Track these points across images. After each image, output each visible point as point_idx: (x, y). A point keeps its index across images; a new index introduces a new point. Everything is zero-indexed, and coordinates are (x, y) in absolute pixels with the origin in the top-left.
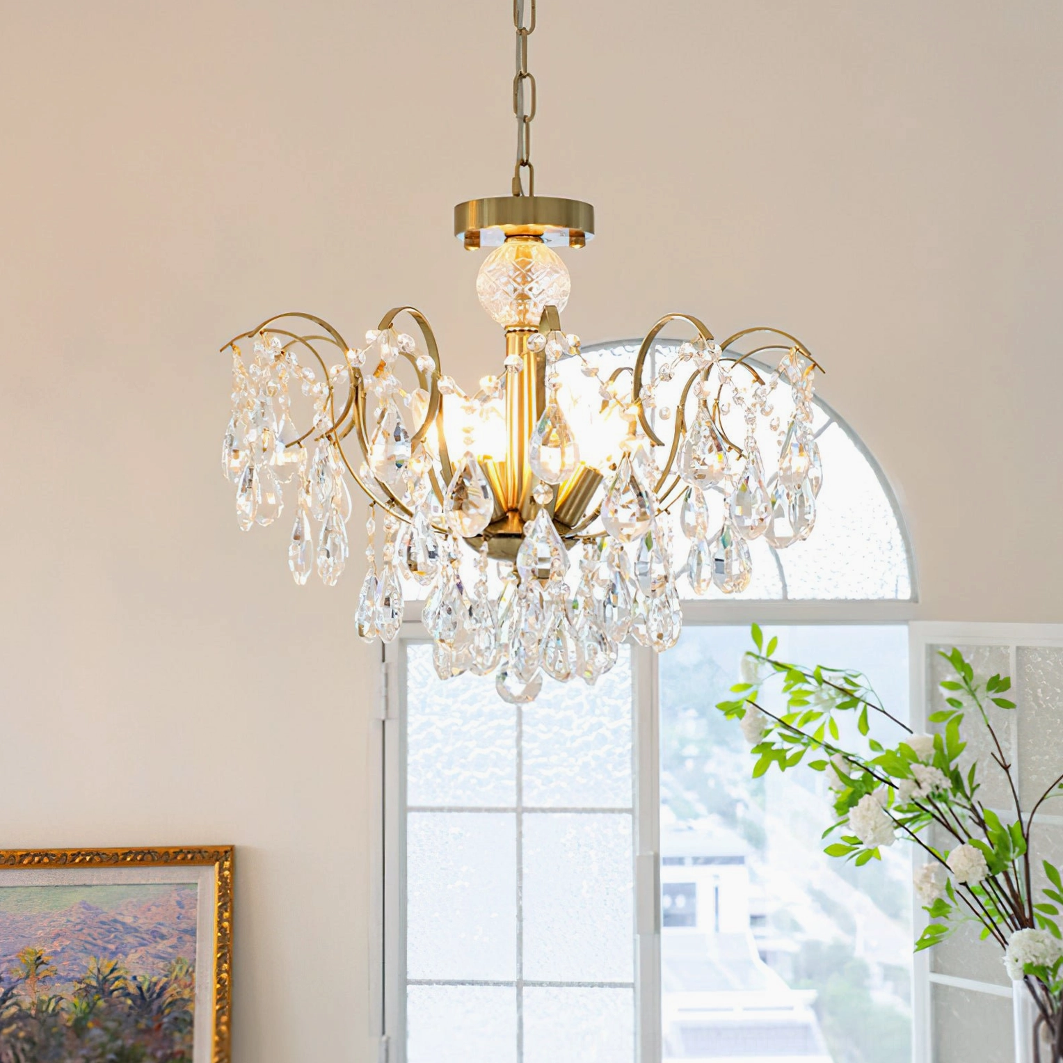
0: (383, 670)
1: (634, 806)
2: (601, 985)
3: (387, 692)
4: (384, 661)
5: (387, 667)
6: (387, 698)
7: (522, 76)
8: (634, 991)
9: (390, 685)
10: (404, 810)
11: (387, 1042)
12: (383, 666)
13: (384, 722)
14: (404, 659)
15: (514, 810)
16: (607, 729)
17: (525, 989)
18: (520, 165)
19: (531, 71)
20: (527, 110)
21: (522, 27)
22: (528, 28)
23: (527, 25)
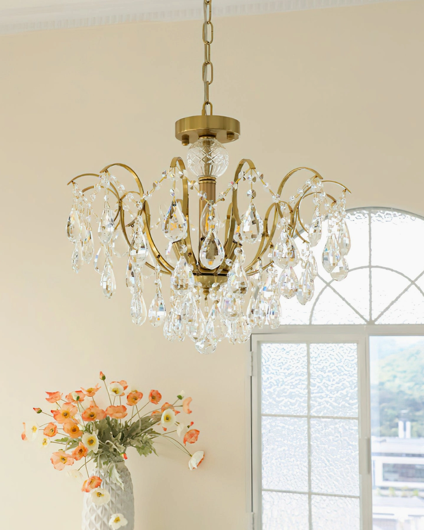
0: (251, 355)
1: (359, 416)
2: (345, 496)
3: (252, 364)
4: (251, 350)
5: (252, 353)
6: (252, 366)
8: (360, 500)
9: (253, 361)
10: (260, 415)
11: (253, 515)
12: (251, 352)
13: (251, 377)
14: (259, 350)
15: (307, 417)
16: (347, 381)
17: (313, 496)
18: (206, 104)
19: (211, 61)
20: (209, 79)
21: (207, 41)
22: (209, 41)
23: (209, 40)
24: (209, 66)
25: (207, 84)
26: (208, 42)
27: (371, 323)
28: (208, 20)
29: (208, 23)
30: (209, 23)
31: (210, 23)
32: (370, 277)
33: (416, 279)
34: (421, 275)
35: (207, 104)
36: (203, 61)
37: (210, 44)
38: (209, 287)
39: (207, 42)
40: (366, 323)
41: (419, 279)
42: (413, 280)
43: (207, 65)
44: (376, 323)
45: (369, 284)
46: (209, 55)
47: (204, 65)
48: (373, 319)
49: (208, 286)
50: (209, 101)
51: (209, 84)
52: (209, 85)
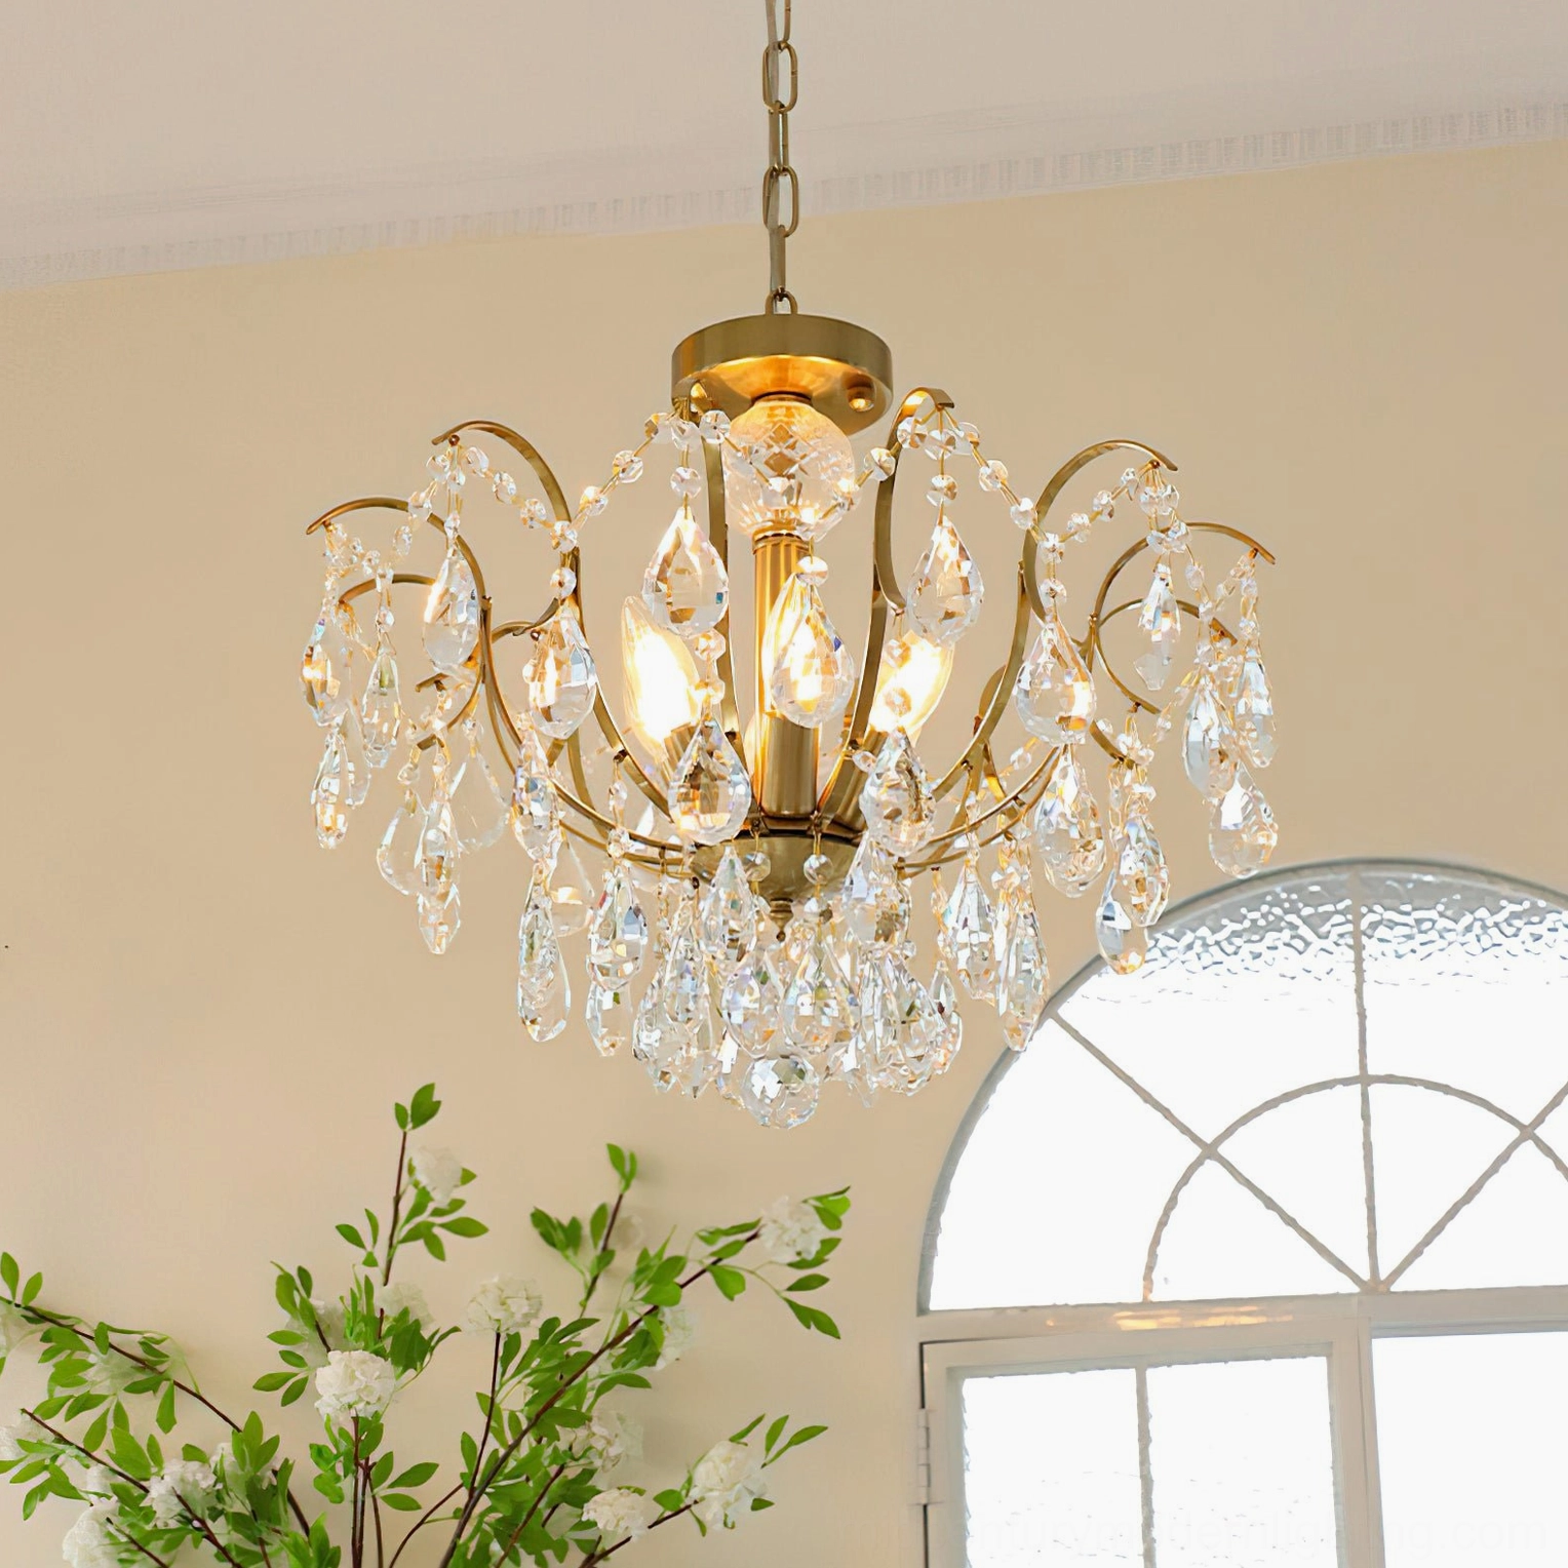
0: (922, 1422)
3: (928, 1457)
4: (923, 1406)
5: (927, 1416)
6: (929, 1467)
7: (773, 175)
9: (933, 1446)
12: (922, 1413)
13: (925, 1507)
14: (957, 1404)
18: (775, 296)
19: (792, 164)
20: (784, 218)
21: (778, 101)
22: (786, 104)
23: (785, 99)
24: (784, 181)
25: (779, 236)
26: (782, 106)
27: (1375, 1288)
28: (780, 38)
29: (780, 47)
30: (782, 46)
31: (788, 47)
32: (1366, 1117)
33: (1540, 1119)
34: (1556, 1102)
35: (781, 300)
36: (765, 166)
37: (789, 113)
38: (791, 894)
39: (778, 105)
40: (1356, 1289)
41: (1550, 1118)
42: (1526, 1120)
43: (778, 175)
44: (1396, 1287)
45: (1364, 1144)
46: (785, 146)
47: (768, 176)
48: (1384, 1274)
49: (787, 890)
50: (788, 289)
51: (787, 235)
52: (787, 239)
